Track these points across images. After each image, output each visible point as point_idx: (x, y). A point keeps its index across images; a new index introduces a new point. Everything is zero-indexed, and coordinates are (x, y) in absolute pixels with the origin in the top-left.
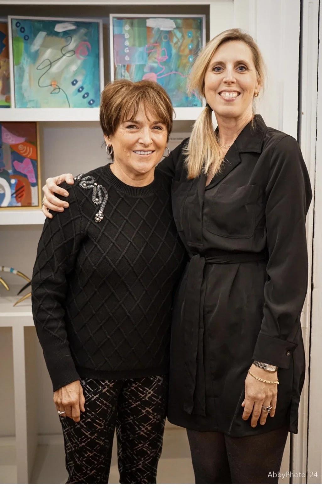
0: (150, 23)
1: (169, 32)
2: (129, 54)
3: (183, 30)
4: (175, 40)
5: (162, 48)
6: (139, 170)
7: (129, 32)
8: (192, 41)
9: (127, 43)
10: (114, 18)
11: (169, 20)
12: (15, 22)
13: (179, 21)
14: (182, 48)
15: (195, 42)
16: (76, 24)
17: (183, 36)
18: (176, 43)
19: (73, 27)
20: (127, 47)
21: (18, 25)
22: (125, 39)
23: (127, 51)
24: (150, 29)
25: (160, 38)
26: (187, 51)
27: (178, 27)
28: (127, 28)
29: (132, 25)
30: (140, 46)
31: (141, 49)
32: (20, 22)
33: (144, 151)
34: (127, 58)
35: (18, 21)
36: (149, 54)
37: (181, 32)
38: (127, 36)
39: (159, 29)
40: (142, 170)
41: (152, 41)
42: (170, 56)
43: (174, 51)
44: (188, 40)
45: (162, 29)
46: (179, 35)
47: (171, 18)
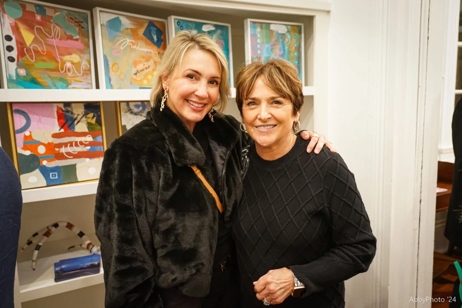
0: (272, 27)
1: (283, 34)
2: (260, 49)
3: (292, 33)
4: (287, 40)
5: (280, 45)
6: (261, 143)
7: (260, 32)
8: (296, 42)
9: (259, 41)
10: (251, 22)
11: (283, 26)
12: (177, 21)
13: (289, 27)
14: (291, 46)
15: (298, 43)
16: (215, 26)
17: (291, 38)
18: (288, 42)
19: (213, 28)
20: (258, 43)
21: (179, 23)
22: (257, 38)
23: (259, 46)
24: (272, 31)
25: (278, 38)
26: (293, 49)
27: (288, 32)
28: (259, 30)
29: (261, 28)
30: (267, 43)
31: (267, 46)
32: (180, 21)
33: (264, 126)
34: (259, 52)
35: (179, 21)
36: (272, 49)
37: (290, 34)
38: (259, 36)
39: (277, 32)
40: (264, 143)
41: (274, 40)
42: (284, 50)
43: (286, 48)
44: (294, 40)
45: (280, 32)
46: (289, 36)
47: (285, 25)
